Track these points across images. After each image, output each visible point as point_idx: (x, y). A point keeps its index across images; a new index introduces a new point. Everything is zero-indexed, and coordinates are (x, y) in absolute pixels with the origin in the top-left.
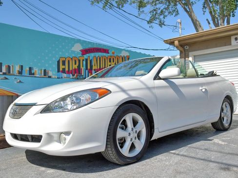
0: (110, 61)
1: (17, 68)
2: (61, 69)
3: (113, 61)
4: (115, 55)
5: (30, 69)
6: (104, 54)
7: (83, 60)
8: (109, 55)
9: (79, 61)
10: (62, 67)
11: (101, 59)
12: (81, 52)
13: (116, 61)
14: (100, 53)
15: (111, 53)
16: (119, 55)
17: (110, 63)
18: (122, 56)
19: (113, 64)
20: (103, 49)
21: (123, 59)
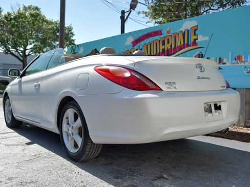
0: (164, 44)
3: (168, 43)
4: (171, 34)
6: (156, 37)
8: (162, 36)
9: (131, 53)
11: (152, 45)
12: (132, 44)
13: (172, 41)
14: (151, 38)
15: (165, 32)
16: (178, 31)
17: (163, 47)
18: (183, 31)
19: (167, 46)
20: (154, 32)
21: (184, 35)
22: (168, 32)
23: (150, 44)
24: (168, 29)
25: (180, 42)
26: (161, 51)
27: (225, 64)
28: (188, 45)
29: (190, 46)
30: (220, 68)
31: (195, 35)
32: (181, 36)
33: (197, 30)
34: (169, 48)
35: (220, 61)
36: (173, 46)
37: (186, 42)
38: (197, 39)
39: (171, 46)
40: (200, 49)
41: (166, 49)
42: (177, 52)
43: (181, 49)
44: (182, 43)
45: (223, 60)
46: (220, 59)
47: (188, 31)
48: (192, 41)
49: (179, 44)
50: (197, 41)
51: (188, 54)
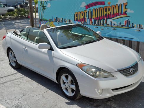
0: (106, 11)
2: (76, 19)
3: (109, 11)
5: (65, 19)
6: (101, 6)
7: (87, 12)
8: (105, 6)
9: (84, 13)
10: (76, 18)
12: (85, 8)
13: (111, 10)
14: (98, 6)
15: (107, 3)
16: (115, 4)
17: (106, 13)
18: (119, 5)
19: (108, 13)
20: (100, 2)
21: (119, 7)
22: (109, 4)
23: (98, 10)
24: (109, 2)
25: (116, 11)
26: (104, 15)
27: (142, 28)
28: (121, 14)
29: (122, 15)
30: (139, 31)
31: (125, 8)
32: (117, 8)
33: (127, 5)
34: (110, 14)
35: (140, 26)
36: (112, 13)
37: (120, 12)
38: (127, 11)
39: (111, 13)
40: (128, 18)
41: (107, 14)
42: (114, 17)
43: (117, 16)
44: (118, 12)
45: (141, 26)
46: (140, 25)
47: (122, 5)
48: (124, 12)
49: (116, 13)
50: (126, 12)
51: (121, 19)
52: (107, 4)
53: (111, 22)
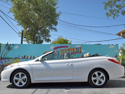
0: (69, 50)
1: (30, 57)
3: (71, 50)
4: (72, 48)
5: (34, 57)
6: (66, 48)
11: (64, 50)
12: (53, 49)
14: (63, 48)
16: (74, 47)
17: (69, 52)
20: (65, 46)
21: (77, 49)
22: (71, 47)
24: (71, 46)
28: (78, 52)
29: (79, 52)
33: (81, 48)
36: (73, 52)
37: (77, 51)
39: (72, 52)
40: (82, 54)
42: (74, 54)
43: (76, 53)
44: (76, 51)
48: (80, 51)
49: (75, 52)
51: (79, 55)
52: (69, 47)
53: (72, 57)
